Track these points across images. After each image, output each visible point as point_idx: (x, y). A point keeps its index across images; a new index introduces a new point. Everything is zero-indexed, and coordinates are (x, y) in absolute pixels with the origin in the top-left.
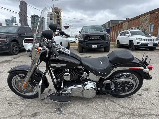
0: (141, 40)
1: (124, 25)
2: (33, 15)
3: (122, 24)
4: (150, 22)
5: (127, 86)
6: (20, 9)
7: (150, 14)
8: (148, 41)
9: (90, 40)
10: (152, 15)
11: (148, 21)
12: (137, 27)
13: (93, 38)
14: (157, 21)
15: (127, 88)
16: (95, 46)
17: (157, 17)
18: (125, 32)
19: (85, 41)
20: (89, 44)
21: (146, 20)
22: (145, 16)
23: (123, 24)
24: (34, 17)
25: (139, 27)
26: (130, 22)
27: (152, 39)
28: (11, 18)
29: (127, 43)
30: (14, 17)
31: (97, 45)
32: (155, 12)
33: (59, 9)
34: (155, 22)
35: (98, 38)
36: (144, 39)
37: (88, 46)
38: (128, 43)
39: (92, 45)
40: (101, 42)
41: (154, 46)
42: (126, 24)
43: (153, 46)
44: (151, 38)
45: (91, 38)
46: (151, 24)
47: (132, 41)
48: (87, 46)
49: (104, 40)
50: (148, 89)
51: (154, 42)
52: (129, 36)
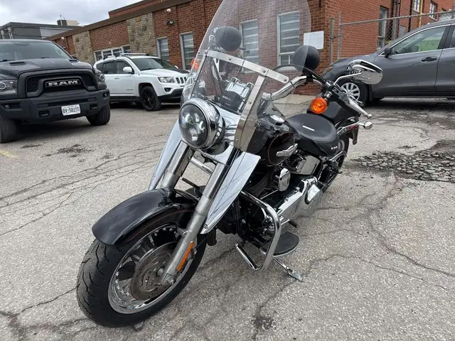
0: (170, 82)
1: (78, 41)
3: (67, 37)
4: (157, 35)
7: (151, 14)
9: (47, 90)
10: (158, 16)
11: (151, 32)
12: (121, 47)
13: (59, 83)
16: (72, 110)
17: (171, 22)
18: (113, 62)
19: (30, 94)
20: (50, 104)
21: (145, 29)
22: (138, 18)
23: (74, 37)
25: (128, 48)
26: (96, 32)
29: (133, 92)
31: (78, 106)
32: (164, 9)
34: (168, 35)
35: (76, 82)
36: (177, 79)
37: (47, 112)
38: (136, 93)
39: (63, 108)
40: (87, 93)
42: (84, 39)
45: (50, 84)
46: (160, 41)
47: (150, 85)
48: (41, 113)
49: (93, 88)
52: (133, 72)
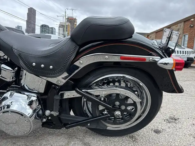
1: (151, 37)
2: (43, 25)
3: (148, 36)
4: (183, 33)
5: (119, 109)
6: (27, 18)
7: (183, 23)
8: (181, 53)
10: (186, 23)
11: (181, 31)
14: (192, 30)
15: (118, 113)
17: (192, 26)
21: (179, 30)
22: (176, 25)
24: (44, 27)
26: (157, 33)
27: (186, 52)
28: (16, 27)
30: (20, 26)
32: (190, 20)
33: (75, 19)
34: (189, 32)
41: (189, 62)
42: (153, 36)
43: (188, 60)
44: (184, 50)
46: (185, 36)
50: (175, 120)
51: (189, 55)
